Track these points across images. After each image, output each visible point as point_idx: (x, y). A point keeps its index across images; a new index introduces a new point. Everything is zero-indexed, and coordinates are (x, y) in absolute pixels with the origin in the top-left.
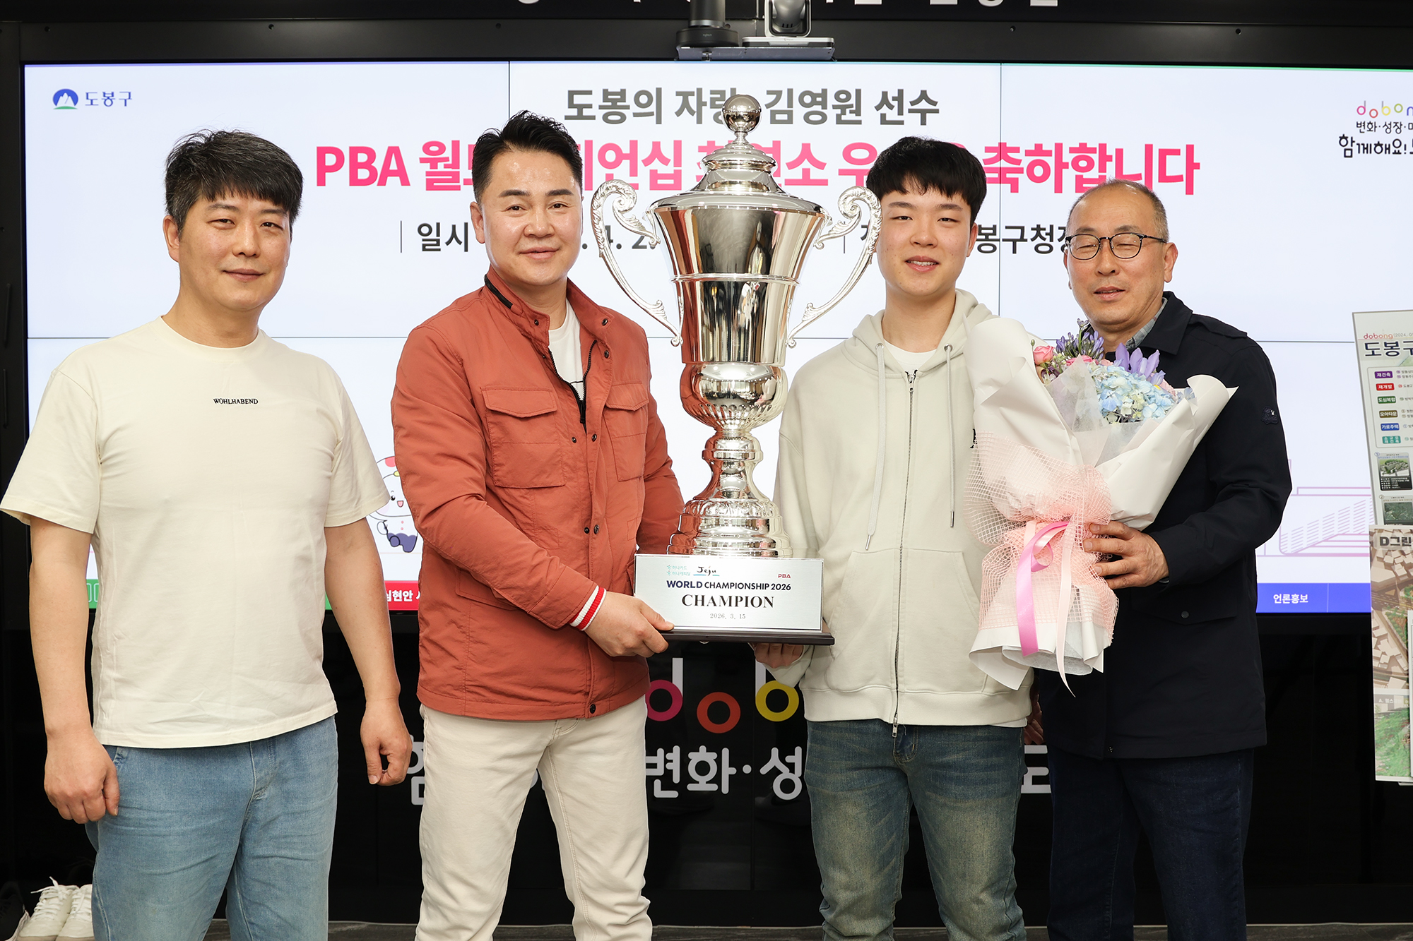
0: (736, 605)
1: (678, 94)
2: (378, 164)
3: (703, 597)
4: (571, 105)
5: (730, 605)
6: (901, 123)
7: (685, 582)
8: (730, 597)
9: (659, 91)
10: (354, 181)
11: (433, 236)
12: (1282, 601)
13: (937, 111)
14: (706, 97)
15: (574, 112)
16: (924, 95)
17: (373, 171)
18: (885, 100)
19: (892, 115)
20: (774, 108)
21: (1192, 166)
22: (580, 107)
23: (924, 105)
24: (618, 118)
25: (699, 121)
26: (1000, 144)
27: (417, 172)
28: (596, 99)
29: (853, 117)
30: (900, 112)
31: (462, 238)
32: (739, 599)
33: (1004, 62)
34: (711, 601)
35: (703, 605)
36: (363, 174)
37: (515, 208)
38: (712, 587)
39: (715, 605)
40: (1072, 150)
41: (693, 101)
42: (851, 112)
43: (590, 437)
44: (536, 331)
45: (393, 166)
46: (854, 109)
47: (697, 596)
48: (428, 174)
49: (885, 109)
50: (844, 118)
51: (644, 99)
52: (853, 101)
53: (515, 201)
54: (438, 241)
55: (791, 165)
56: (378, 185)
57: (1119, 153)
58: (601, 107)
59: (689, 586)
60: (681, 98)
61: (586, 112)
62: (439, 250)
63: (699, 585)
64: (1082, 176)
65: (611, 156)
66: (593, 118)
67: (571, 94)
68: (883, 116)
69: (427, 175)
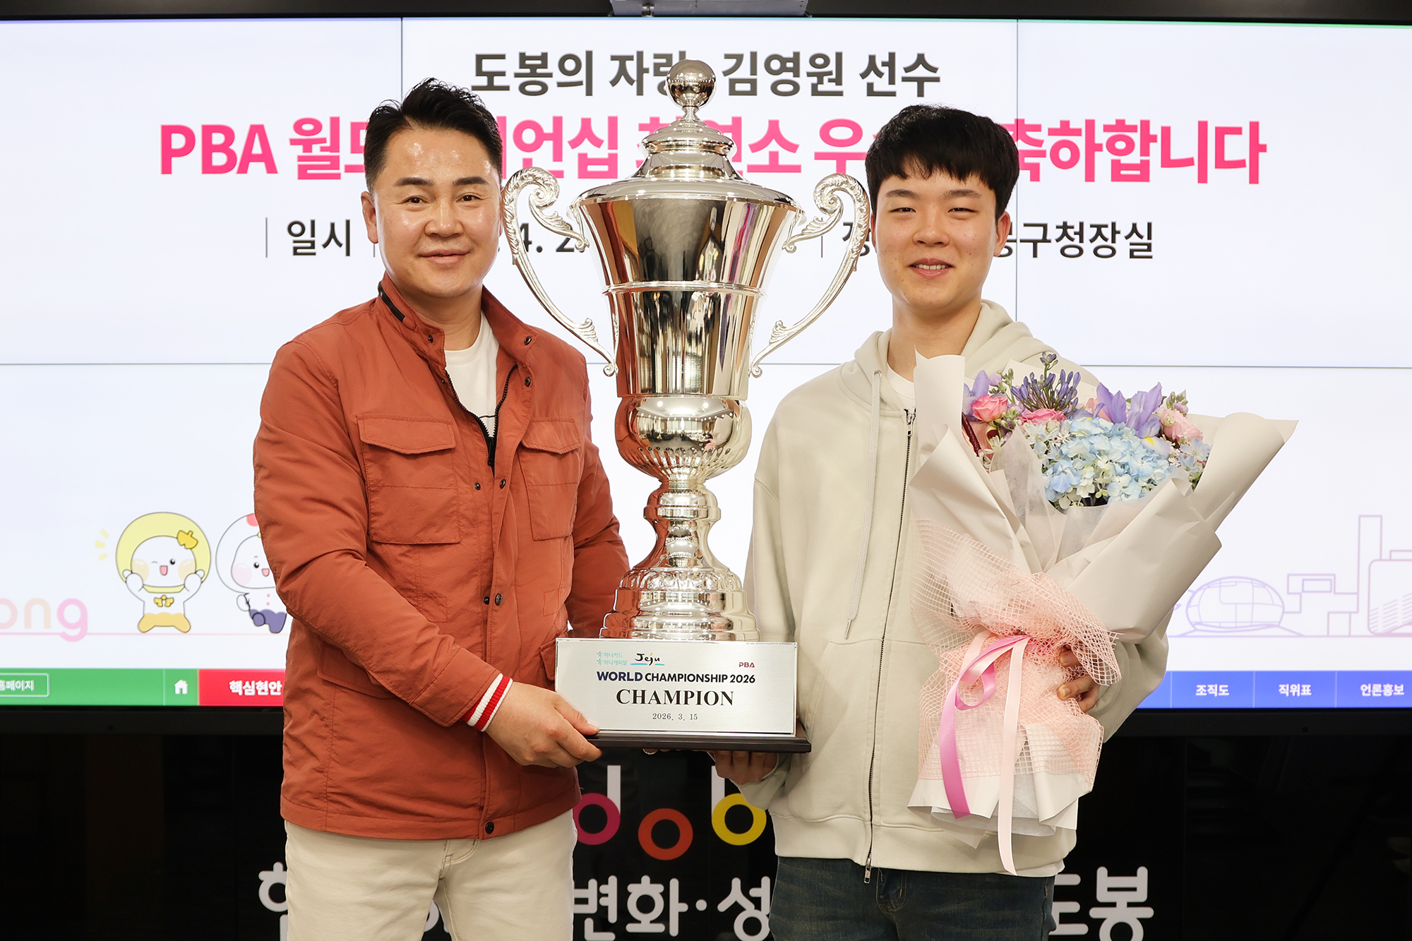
0: (686, 703)
1: (614, 58)
2: (238, 147)
3: (643, 692)
4: (479, 72)
5: (678, 703)
6: (893, 94)
7: (620, 673)
8: (678, 693)
9: (589, 55)
10: (208, 168)
11: (307, 236)
12: (1371, 693)
13: (937, 80)
14: (649, 62)
15: (483, 81)
16: (921, 60)
17: (231, 156)
18: (872, 66)
19: (881, 84)
20: (734, 76)
21: (1257, 148)
22: (491, 75)
23: (921, 72)
24: (538, 88)
25: (640, 92)
26: (1017, 121)
27: (287, 156)
28: (511, 65)
29: (832, 87)
30: (892, 81)
31: (342, 239)
32: (689, 695)
33: (1021, 19)
34: (654, 698)
35: (643, 702)
36: (219, 159)
37: (415, 200)
38: (655, 679)
39: (659, 702)
40: (1107, 128)
41: (631, 67)
42: (830, 81)
43: (498, 482)
44: (430, 350)
45: (257, 149)
46: (834, 76)
47: (635, 692)
48: (300, 158)
49: (872, 77)
50: (820, 88)
51: (570, 65)
52: (832, 67)
53: (414, 191)
54: (313, 243)
55: (755, 147)
56: (239, 172)
57: (1166, 131)
58: (517, 75)
59: (626, 678)
60: (617, 63)
61: (498, 81)
62: (314, 254)
63: (638, 677)
64: (1119, 161)
65: (529, 136)
66: (506, 88)
67: (480, 59)
68: (870, 86)
69: (299, 161)
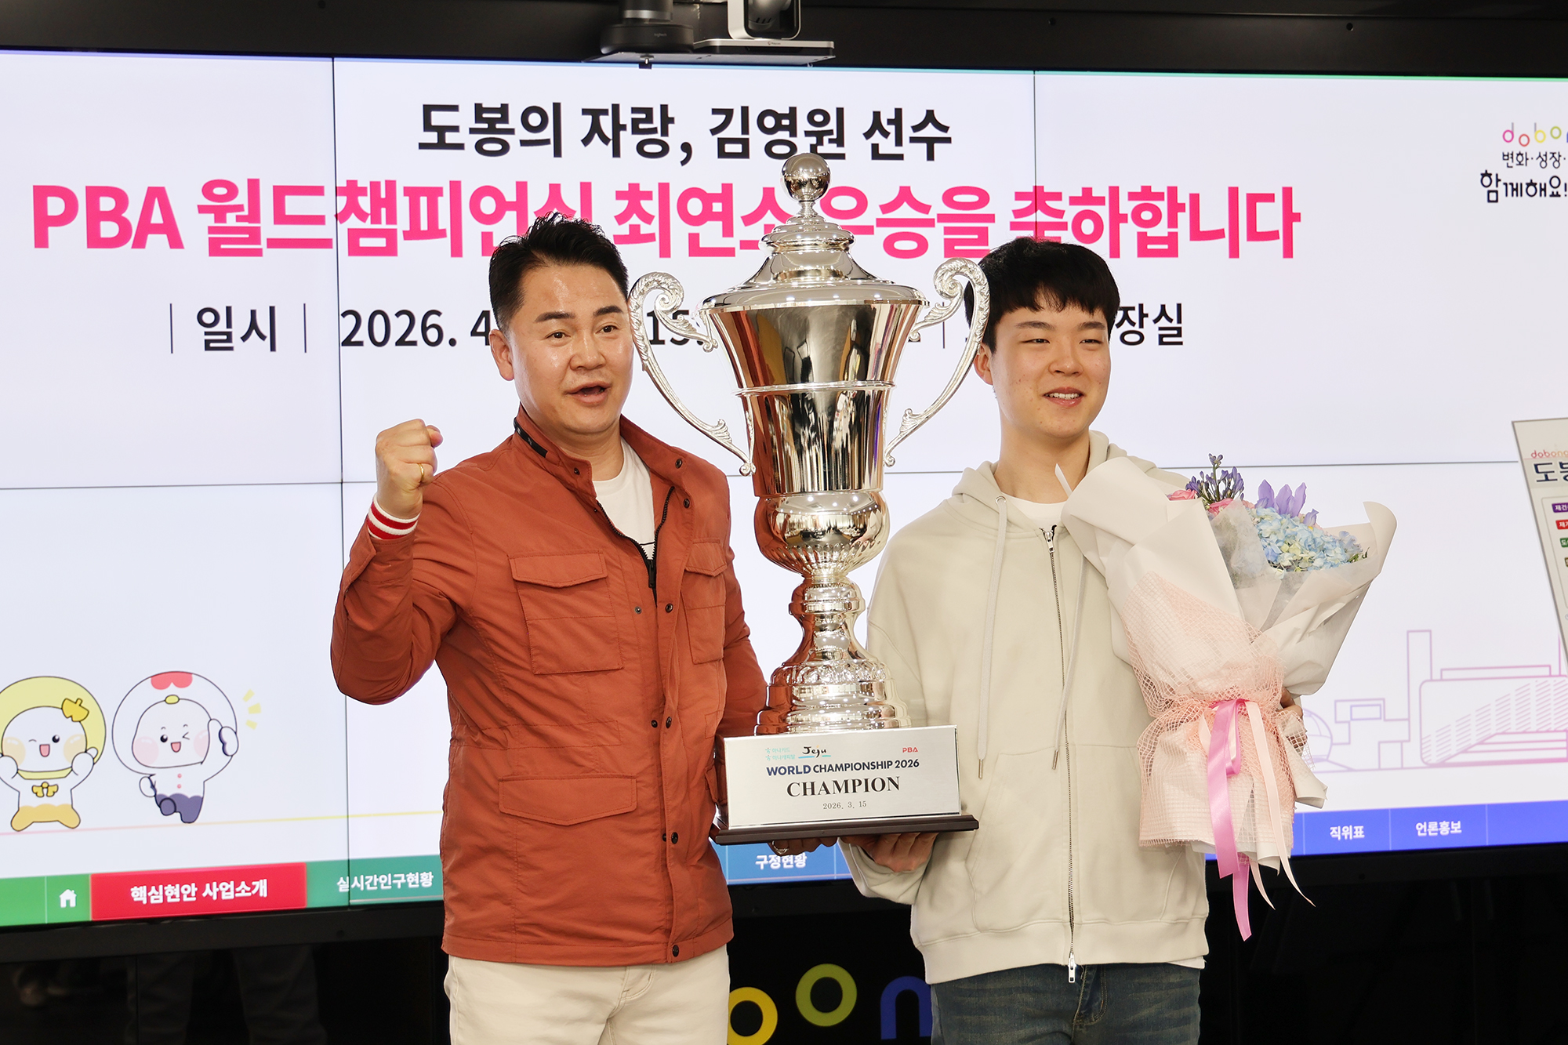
1: (585, 112)
2: (133, 215)
3: (813, 784)
4: (428, 126)
5: (847, 791)
6: (900, 157)
7: (789, 768)
8: (846, 782)
9: (557, 107)
10: (95, 240)
11: (221, 326)
12: (1427, 832)
13: (948, 140)
14: (626, 118)
15: (432, 138)
16: (930, 117)
17: (124, 225)
18: (876, 125)
19: (887, 146)
20: (723, 134)
21: (1290, 217)
22: (441, 130)
23: (930, 131)
24: (498, 147)
25: (616, 153)
26: (1035, 187)
27: (195, 227)
28: (465, 119)
29: (833, 149)
30: (899, 142)
31: (266, 331)
32: (857, 783)
33: (1038, 70)
34: (823, 788)
35: (813, 794)
36: (109, 229)
37: (557, 335)
38: (823, 770)
39: (828, 793)
40: (1132, 196)
41: (606, 123)
42: (831, 141)
43: (662, 607)
44: (578, 482)
45: (157, 218)
46: (834, 136)
47: (805, 784)
48: (211, 230)
49: (877, 137)
50: (820, 150)
51: (535, 119)
52: (832, 125)
53: (555, 325)
54: (229, 335)
55: (749, 220)
56: (134, 246)
57: (1195, 199)
58: (472, 131)
59: (795, 771)
60: (589, 118)
61: (450, 137)
62: (231, 349)
63: (807, 769)
64: (1146, 233)
65: (488, 205)
66: (460, 146)
67: (428, 109)
68: (875, 147)
69: (209, 233)
